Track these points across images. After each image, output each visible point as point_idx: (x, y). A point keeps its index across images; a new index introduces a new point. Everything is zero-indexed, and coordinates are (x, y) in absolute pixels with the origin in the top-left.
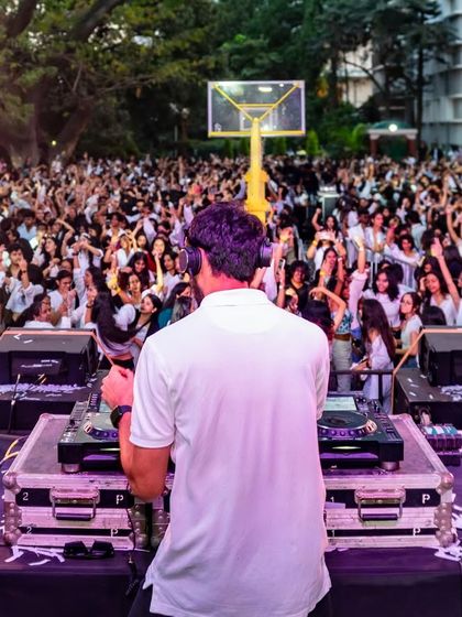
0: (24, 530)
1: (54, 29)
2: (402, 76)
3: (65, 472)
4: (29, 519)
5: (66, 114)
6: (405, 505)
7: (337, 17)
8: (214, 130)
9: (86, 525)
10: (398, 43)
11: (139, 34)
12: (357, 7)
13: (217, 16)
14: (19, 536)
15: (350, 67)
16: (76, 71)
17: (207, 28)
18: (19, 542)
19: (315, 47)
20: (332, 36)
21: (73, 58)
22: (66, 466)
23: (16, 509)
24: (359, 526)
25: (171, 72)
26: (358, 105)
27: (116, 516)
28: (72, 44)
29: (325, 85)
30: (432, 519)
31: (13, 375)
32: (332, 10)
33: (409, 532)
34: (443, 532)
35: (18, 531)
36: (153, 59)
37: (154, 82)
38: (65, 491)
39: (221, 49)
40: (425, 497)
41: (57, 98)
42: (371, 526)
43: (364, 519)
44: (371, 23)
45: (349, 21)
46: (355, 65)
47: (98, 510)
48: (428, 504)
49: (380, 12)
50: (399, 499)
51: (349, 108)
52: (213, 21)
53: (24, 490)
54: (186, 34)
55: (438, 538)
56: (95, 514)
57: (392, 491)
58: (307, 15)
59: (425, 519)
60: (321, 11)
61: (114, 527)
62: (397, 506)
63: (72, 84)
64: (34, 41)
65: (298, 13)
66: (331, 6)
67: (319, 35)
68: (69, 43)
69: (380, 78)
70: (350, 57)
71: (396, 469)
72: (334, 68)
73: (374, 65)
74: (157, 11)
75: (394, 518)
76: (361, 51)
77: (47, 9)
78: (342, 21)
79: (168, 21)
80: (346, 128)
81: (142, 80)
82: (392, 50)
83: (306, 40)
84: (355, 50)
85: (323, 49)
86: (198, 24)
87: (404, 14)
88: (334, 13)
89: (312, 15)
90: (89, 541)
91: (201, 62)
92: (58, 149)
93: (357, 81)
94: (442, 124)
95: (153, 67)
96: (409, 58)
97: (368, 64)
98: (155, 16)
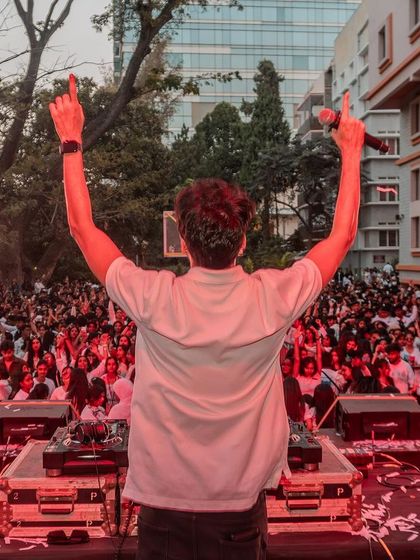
0: (15, 524)
1: (34, 170)
2: (323, 212)
3: (48, 476)
4: (18, 514)
5: (45, 244)
6: (324, 497)
7: (270, 163)
8: (168, 251)
9: (66, 518)
10: (320, 185)
11: (106, 177)
12: (286, 154)
13: (170, 162)
14: (10, 529)
15: (280, 206)
16: (53, 206)
17: (162, 171)
18: (11, 534)
19: (252, 188)
20: (265, 180)
21: (50, 195)
22: (50, 471)
23: (8, 507)
24: (287, 514)
25: (133, 207)
26: (287, 238)
27: (91, 510)
28: (50, 183)
29: (259, 221)
30: (346, 509)
31: (5, 436)
32: (266, 156)
33: (327, 519)
34: (355, 520)
35: (10, 525)
36: (118, 197)
37: (118, 216)
38: (49, 490)
39: (175, 190)
40: (340, 491)
41: (37, 230)
42: (297, 514)
43: (292, 508)
44: (298, 167)
45: (279, 166)
46: (284, 203)
47: (76, 506)
48: (342, 496)
49: (306, 157)
50: (319, 492)
51: (279, 240)
52: (167, 166)
53: (14, 491)
54: (145, 176)
55: (351, 524)
56: (73, 508)
57: (314, 485)
58: (244, 161)
59: (339, 509)
60: (256, 157)
61: (89, 519)
62: (317, 498)
63: (50, 219)
64: (17, 182)
65: (238, 161)
66: (265, 153)
67: (254, 178)
68: (47, 182)
69: (304, 215)
70: (280, 197)
71: (316, 470)
72: (267, 206)
73: (300, 204)
74: (119, 156)
75: (315, 507)
76: (289, 191)
77: (27, 153)
78: (273, 166)
79: (130, 165)
80: (276, 256)
81: (109, 215)
82: (315, 191)
83: (245, 182)
84: (284, 191)
85: (258, 190)
86: (155, 168)
87: (325, 160)
88: (268, 159)
89: (248, 161)
90: (68, 531)
91: (157, 199)
92: (40, 273)
93: (285, 217)
94: (355, 252)
95: (118, 204)
96: (328, 197)
97: (295, 204)
98: (119, 160)
